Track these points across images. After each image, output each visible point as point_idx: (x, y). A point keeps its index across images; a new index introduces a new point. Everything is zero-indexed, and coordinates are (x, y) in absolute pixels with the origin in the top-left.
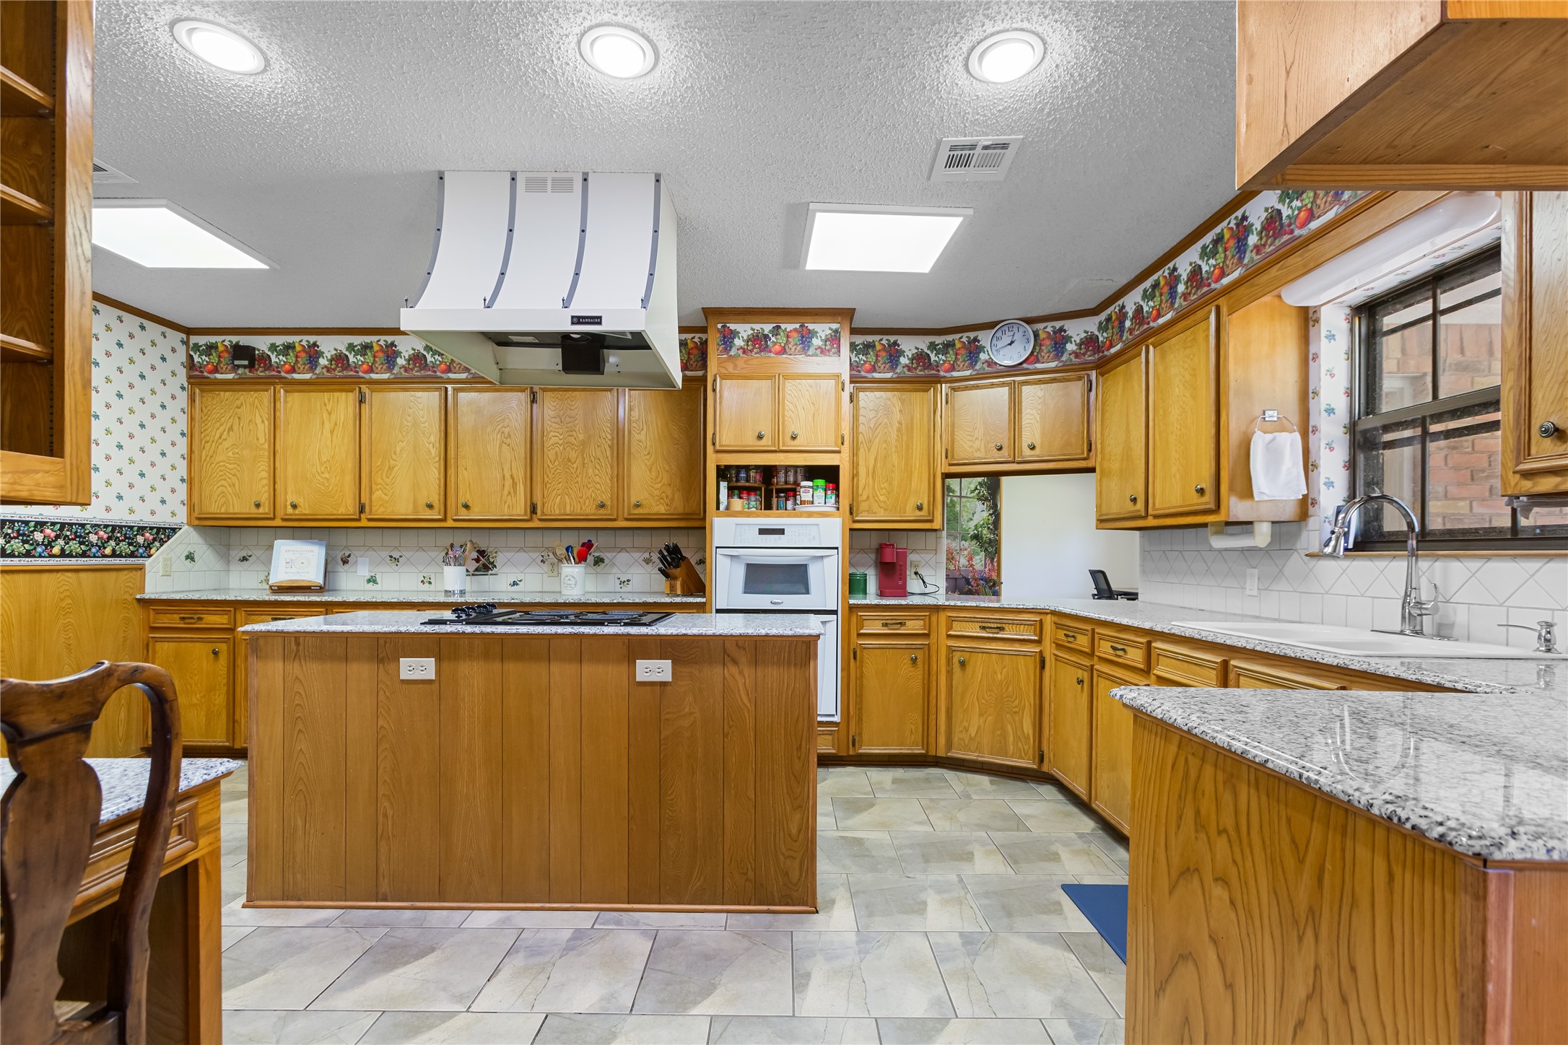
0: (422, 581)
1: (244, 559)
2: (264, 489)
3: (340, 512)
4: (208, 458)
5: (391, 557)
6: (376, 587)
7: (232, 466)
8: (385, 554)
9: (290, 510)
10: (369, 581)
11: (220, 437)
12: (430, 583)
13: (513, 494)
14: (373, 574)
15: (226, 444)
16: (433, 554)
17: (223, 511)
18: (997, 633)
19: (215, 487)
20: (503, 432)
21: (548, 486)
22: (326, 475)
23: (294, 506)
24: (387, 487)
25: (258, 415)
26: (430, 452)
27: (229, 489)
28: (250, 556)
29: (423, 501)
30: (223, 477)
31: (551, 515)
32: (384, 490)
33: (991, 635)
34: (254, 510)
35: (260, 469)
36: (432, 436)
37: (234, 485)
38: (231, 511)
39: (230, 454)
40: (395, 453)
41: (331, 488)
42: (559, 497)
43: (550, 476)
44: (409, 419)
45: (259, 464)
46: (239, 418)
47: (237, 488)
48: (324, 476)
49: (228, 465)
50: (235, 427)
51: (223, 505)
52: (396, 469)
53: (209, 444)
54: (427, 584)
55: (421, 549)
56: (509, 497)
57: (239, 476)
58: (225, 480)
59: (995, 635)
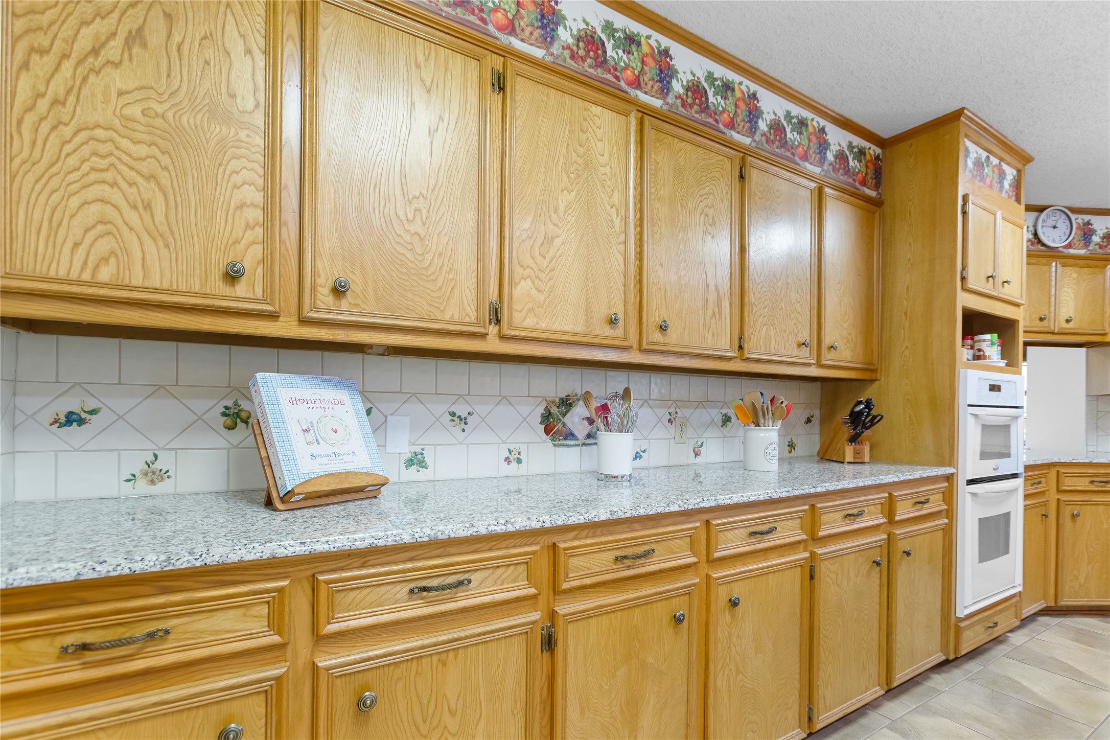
0: (507, 459)
1: (72, 419)
2: (249, 236)
3: (447, 317)
4: (43, 105)
5: (453, 414)
6: (424, 475)
7: (143, 150)
8: (441, 408)
9: (325, 298)
10: (410, 463)
11: (95, 51)
12: (519, 461)
13: (717, 317)
14: (418, 449)
15: (118, 79)
16: (525, 410)
17: (105, 275)
18: (1105, 487)
19: (74, 202)
20: (706, 215)
21: (755, 309)
22: (418, 227)
23: (339, 291)
24: (543, 276)
25: (231, 28)
26: (612, 222)
27: (133, 217)
28: (93, 412)
29: (601, 311)
30: (109, 176)
31: (758, 354)
32: (537, 281)
33: (1100, 489)
34: (219, 287)
35: (237, 179)
36: (616, 194)
37: (148, 207)
38: (138, 281)
39: (135, 111)
40: (556, 211)
41: (428, 258)
42: (765, 328)
43: (756, 294)
44: (581, 150)
45: (234, 164)
46: (168, 16)
47: (160, 217)
48: (412, 229)
49: (125, 143)
50: (155, 38)
51: (105, 260)
52: (557, 242)
53: (49, 60)
54: (514, 464)
55: (504, 399)
56: (713, 320)
57: (165, 182)
58: (114, 184)
59: (1104, 489)
